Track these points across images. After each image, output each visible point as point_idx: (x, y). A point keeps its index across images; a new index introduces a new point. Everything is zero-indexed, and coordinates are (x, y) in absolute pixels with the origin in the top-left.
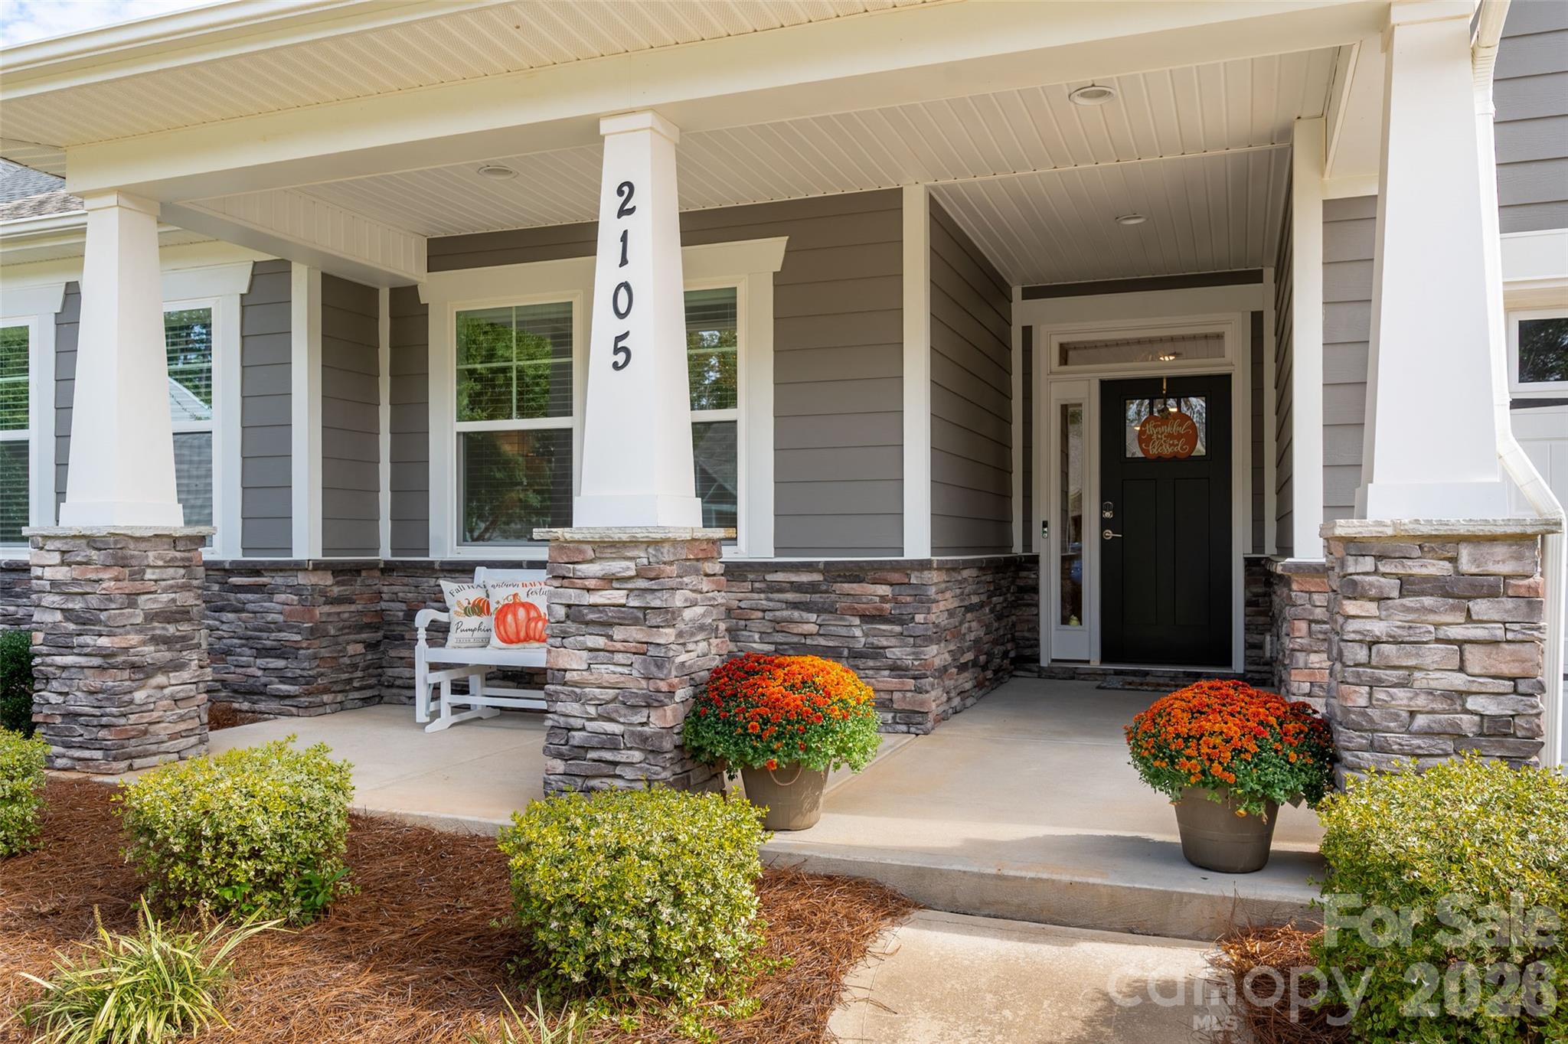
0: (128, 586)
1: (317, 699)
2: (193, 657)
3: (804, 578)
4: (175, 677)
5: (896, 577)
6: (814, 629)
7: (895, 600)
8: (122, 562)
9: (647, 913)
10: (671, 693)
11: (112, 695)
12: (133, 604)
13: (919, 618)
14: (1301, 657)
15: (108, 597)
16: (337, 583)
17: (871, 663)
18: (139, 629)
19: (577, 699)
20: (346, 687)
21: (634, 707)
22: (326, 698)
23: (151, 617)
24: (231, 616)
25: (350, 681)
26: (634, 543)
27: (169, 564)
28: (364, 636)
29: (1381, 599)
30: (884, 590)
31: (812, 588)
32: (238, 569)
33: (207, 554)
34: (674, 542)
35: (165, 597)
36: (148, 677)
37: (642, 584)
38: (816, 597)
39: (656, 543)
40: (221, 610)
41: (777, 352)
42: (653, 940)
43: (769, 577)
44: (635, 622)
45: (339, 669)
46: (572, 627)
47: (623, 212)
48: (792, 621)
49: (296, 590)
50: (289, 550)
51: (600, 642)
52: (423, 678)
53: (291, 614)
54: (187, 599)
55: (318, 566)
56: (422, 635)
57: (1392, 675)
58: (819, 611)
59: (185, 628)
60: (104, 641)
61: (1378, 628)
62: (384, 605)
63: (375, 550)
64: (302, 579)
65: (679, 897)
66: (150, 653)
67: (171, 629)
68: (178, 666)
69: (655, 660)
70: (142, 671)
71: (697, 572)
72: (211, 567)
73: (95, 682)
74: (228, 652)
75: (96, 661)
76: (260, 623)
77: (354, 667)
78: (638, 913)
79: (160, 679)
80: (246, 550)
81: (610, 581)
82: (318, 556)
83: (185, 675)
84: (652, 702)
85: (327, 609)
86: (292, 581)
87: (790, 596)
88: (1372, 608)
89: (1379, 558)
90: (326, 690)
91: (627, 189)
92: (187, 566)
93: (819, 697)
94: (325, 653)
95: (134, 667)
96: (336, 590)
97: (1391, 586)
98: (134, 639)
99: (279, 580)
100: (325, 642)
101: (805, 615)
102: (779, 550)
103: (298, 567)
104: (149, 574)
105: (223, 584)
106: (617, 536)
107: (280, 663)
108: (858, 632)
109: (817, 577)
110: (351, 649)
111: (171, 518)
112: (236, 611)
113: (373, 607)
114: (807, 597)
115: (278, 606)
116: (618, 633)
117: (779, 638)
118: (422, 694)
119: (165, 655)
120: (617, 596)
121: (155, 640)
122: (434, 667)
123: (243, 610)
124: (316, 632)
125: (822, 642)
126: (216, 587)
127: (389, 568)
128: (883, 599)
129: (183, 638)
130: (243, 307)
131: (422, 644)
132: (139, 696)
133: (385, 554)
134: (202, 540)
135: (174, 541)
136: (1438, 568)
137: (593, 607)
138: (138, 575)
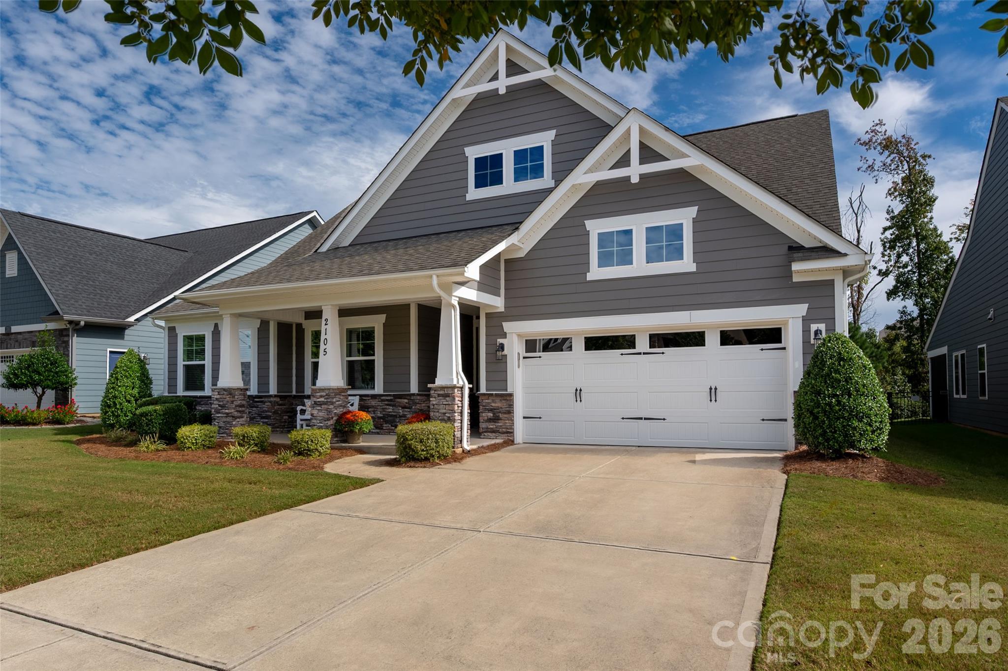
0: (232, 399)
1: (275, 429)
2: (245, 416)
3: (389, 398)
4: (241, 419)
5: (408, 398)
6: (391, 410)
7: (408, 403)
8: (231, 394)
9: (307, 442)
10: (332, 418)
11: (229, 422)
12: (233, 403)
13: (413, 407)
14: (481, 414)
15: (228, 402)
16: (281, 400)
17: (403, 418)
18: (234, 409)
19: (316, 419)
20: (283, 427)
21: (325, 421)
22: (278, 429)
23: (236, 406)
24: (255, 409)
25: (284, 425)
26: (325, 389)
27: (240, 394)
28: (288, 414)
29: (435, 398)
30: (406, 401)
31: (391, 400)
32: (257, 397)
33: (248, 393)
34: (333, 389)
35: (239, 402)
36: (236, 419)
37: (327, 397)
38: (392, 403)
39: (329, 389)
40: (253, 407)
41: (384, 342)
42: (308, 447)
43: (382, 398)
44: (326, 404)
45: (281, 422)
46: (315, 405)
47: (326, 325)
48: (386, 409)
49: (270, 402)
50: (269, 392)
51: (320, 408)
52: (299, 422)
53: (268, 408)
54: (244, 402)
55: (275, 396)
56: (299, 412)
57: (437, 410)
58: (393, 406)
59: (243, 409)
60: (227, 411)
61: (434, 403)
62: (293, 406)
63: (292, 392)
64: (272, 399)
65: (312, 441)
66: (236, 414)
67: (240, 409)
68: (242, 417)
69: (329, 411)
70: (235, 418)
71: (340, 395)
72: (250, 396)
73: (225, 420)
74: (254, 418)
75: (225, 415)
76: (262, 410)
77: (285, 422)
78: (305, 442)
79: (238, 420)
80: (258, 392)
81: (321, 396)
82: (276, 393)
83: (243, 419)
84: (328, 420)
85: (278, 407)
86: (269, 400)
87: (386, 403)
88: (434, 399)
89: (435, 391)
90: (278, 428)
91: (326, 320)
92: (244, 395)
93: (356, 418)
94: (277, 418)
95: (233, 417)
96: (281, 402)
97: (436, 396)
98: (233, 411)
99: (266, 400)
100: (277, 415)
101: (389, 407)
102: (384, 391)
103: (271, 396)
104: (236, 397)
105: (253, 401)
106: (322, 388)
107: (267, 420)
108: (401, 411)
109: (392, 398)
110: (285, 417)
111: (240, 384)
112: (256, 407)
113: (291, 407)
114: (390, 403)
115: (266, 406)
116: (323, 406)
117: (384, 413)
118: (298, 427)
119: (239, 414)
120: (322, 399)
121: (237, 411)
122: (302, 420)
123: (258, 407)
124: (275, 413)
125: (393, 413)
126: (251, 402)
127: (295, 396)
128: (406, 403)
129: (243, 411)
130: (258, 331)
131: (299, 414)
132: (234, 423)
133: (294, 393)
134: (247, 390)
135: (241, 390)
136: (442, 392)
137: (319, 402)
138: (234, 397)
